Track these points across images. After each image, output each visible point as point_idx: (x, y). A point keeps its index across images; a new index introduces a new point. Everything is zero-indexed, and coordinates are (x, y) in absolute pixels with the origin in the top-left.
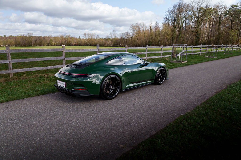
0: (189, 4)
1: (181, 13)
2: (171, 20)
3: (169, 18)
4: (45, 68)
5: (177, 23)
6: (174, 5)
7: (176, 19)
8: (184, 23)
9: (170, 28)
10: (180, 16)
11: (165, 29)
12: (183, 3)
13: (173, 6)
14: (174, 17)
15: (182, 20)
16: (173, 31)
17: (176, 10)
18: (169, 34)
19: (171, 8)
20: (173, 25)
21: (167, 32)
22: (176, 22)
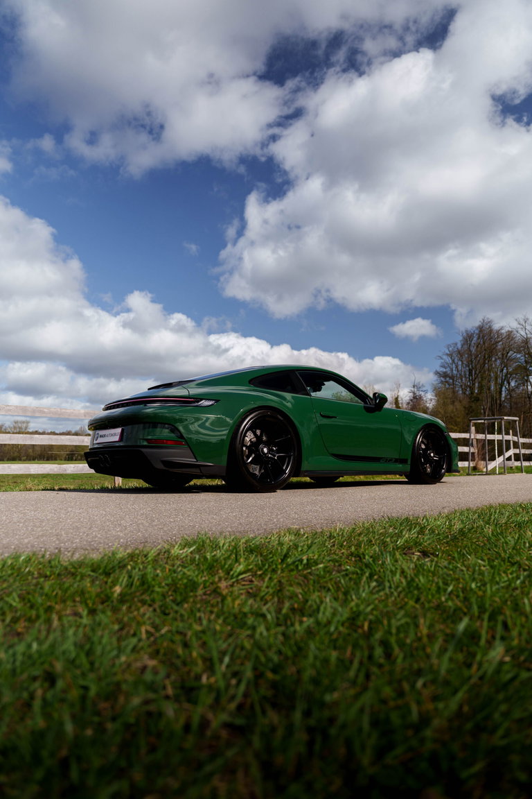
0: (512, 332)
1: (489, 357)
2: (462, 380)
3: (455, 372)
4: (56, 469)
5: (481, 387)
6: (465, 334)
7: (475, 374)
8: (504, 389)
9: (460, 402)
10: (486, 365)
11: (445, 404)
12: (493, 327)
13: (461, 338)
14: (470, 370)
15: (496, 379)
16: (471, 412)
17: (473, 350)
18: (458, 420)
19: (456, 344)
20: (467, 393)
21: (453, 415)
22: (477, 385)
